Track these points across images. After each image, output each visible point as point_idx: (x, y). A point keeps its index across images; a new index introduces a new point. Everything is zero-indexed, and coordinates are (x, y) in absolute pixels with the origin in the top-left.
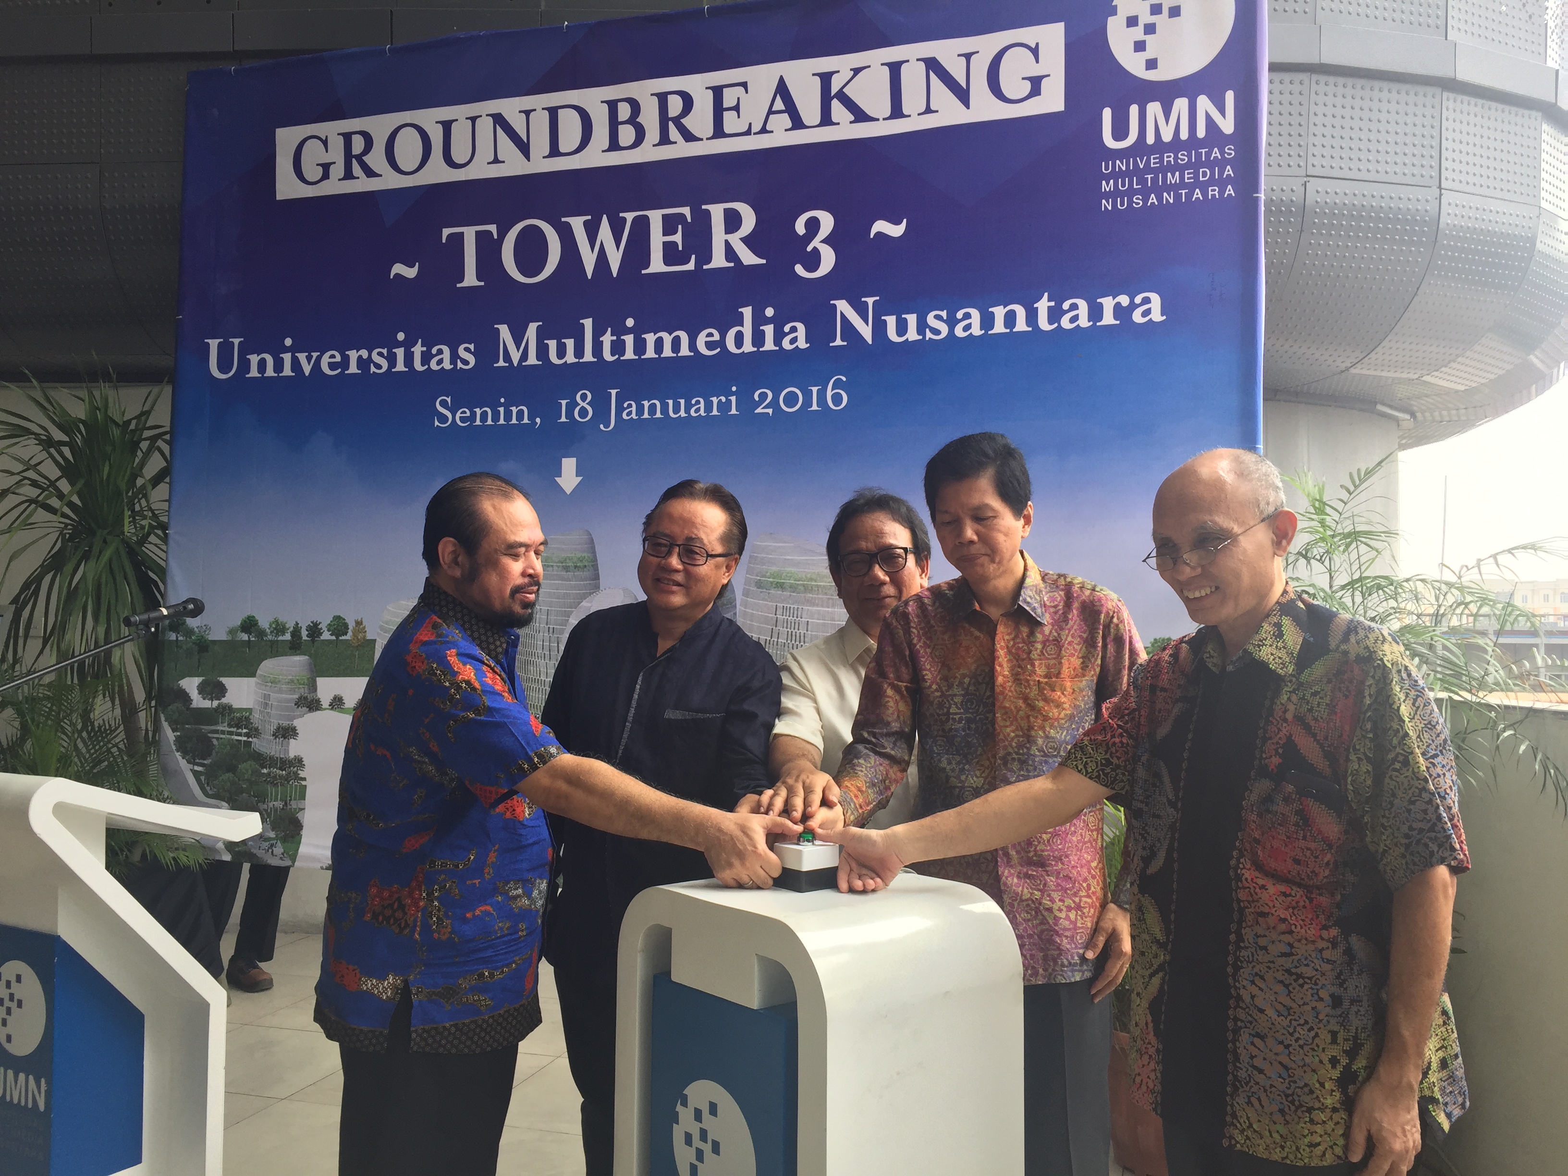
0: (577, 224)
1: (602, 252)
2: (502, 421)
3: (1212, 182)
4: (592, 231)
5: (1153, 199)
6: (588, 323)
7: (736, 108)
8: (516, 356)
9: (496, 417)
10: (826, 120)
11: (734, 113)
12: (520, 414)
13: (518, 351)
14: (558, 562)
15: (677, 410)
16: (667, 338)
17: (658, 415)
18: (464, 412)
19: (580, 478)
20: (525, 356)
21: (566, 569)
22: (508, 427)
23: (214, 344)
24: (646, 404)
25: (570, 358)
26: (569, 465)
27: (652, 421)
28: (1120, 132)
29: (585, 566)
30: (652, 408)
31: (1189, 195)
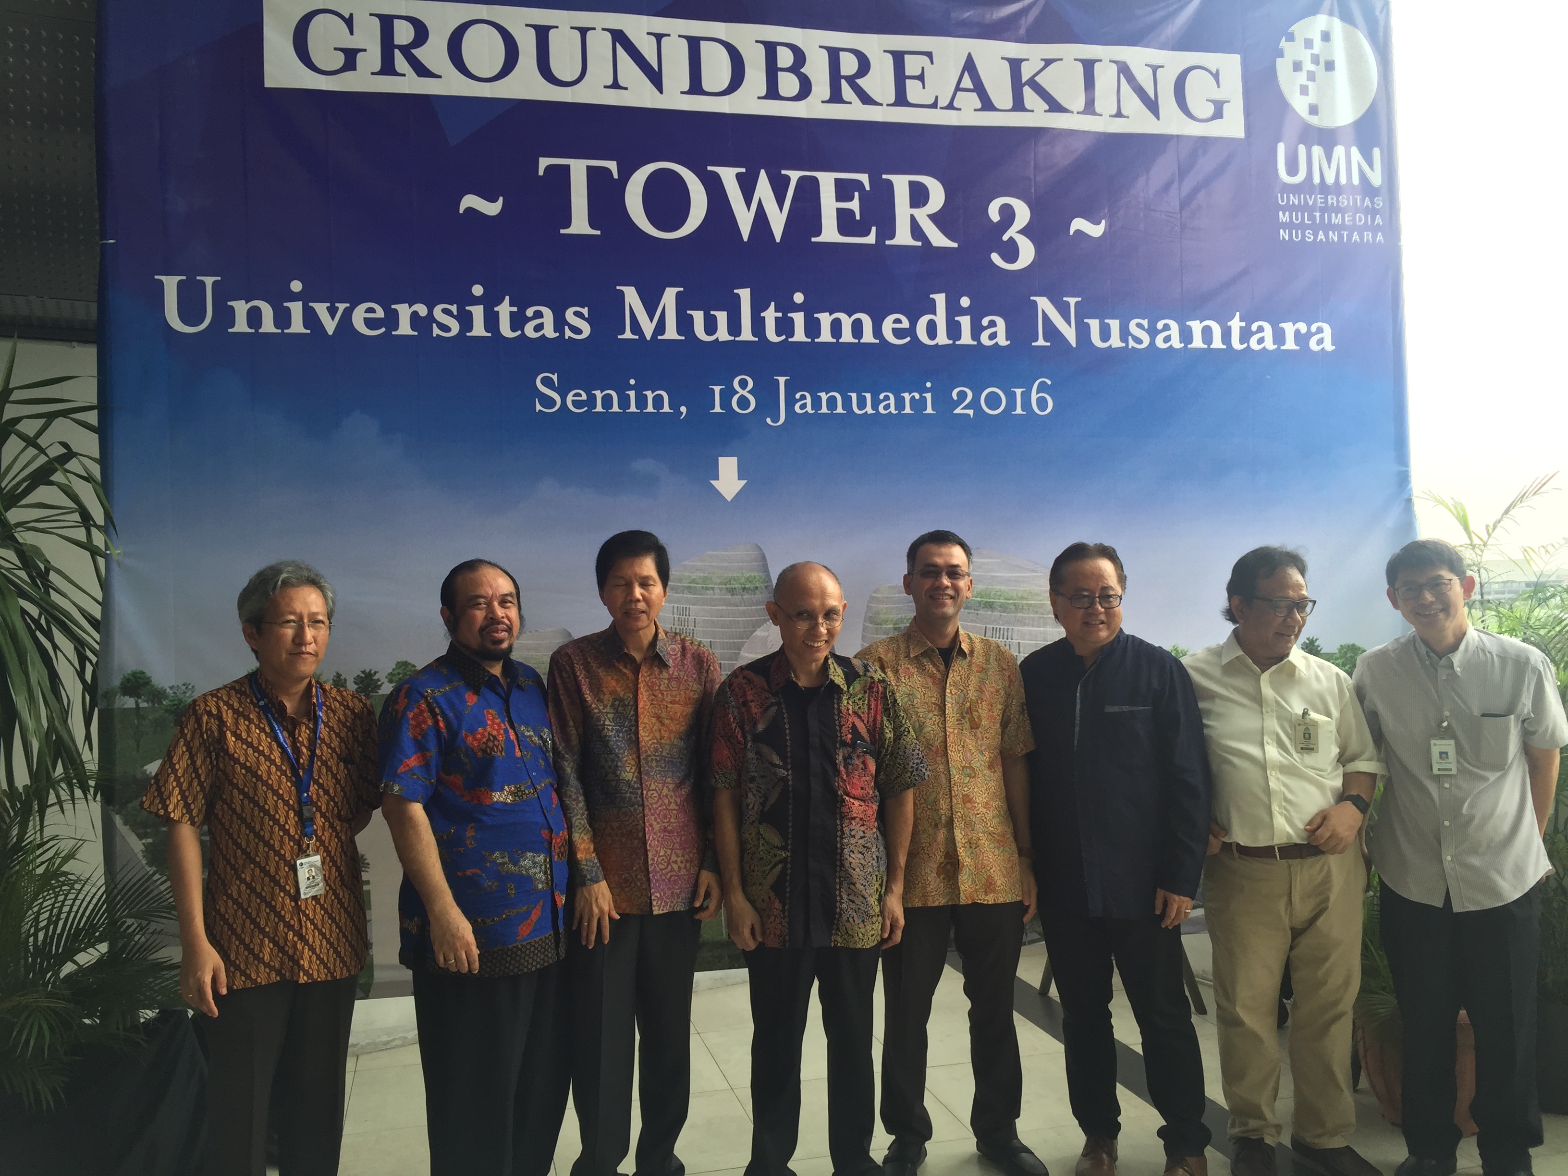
0: (728, 175)
1: (761, 211)
2: (633, 408)
3: (1365, 227)
4: (748, 187)
5: (1321, 236)
6: (745, 294)
7: (921, 78)
8: (648, 328)
9: (624, 402)
10: (1019, 105)
11: (919, 83)
12: (658, 401)
13: (651, 320)
14: (721, 583)
15: (862, 404)
16: (847, 322)
17: (840, 410)
18: (579, 395)
19: (743, 482)
20: (661, 328)
21: (732, 591)
22: (642, 416)
23: (171, 284)
24: (824, 396)
25: (723, 334)
26: (728, 466)
27: (832, 417)
28: (1292, 170)
29: (757, 588)
30: (832, 402)
31: (1350, 236)
